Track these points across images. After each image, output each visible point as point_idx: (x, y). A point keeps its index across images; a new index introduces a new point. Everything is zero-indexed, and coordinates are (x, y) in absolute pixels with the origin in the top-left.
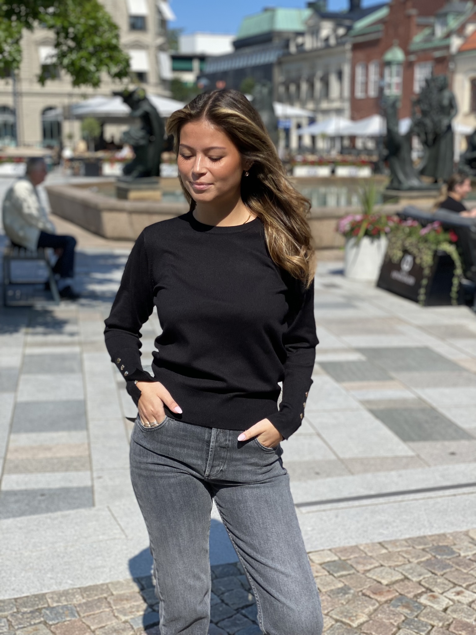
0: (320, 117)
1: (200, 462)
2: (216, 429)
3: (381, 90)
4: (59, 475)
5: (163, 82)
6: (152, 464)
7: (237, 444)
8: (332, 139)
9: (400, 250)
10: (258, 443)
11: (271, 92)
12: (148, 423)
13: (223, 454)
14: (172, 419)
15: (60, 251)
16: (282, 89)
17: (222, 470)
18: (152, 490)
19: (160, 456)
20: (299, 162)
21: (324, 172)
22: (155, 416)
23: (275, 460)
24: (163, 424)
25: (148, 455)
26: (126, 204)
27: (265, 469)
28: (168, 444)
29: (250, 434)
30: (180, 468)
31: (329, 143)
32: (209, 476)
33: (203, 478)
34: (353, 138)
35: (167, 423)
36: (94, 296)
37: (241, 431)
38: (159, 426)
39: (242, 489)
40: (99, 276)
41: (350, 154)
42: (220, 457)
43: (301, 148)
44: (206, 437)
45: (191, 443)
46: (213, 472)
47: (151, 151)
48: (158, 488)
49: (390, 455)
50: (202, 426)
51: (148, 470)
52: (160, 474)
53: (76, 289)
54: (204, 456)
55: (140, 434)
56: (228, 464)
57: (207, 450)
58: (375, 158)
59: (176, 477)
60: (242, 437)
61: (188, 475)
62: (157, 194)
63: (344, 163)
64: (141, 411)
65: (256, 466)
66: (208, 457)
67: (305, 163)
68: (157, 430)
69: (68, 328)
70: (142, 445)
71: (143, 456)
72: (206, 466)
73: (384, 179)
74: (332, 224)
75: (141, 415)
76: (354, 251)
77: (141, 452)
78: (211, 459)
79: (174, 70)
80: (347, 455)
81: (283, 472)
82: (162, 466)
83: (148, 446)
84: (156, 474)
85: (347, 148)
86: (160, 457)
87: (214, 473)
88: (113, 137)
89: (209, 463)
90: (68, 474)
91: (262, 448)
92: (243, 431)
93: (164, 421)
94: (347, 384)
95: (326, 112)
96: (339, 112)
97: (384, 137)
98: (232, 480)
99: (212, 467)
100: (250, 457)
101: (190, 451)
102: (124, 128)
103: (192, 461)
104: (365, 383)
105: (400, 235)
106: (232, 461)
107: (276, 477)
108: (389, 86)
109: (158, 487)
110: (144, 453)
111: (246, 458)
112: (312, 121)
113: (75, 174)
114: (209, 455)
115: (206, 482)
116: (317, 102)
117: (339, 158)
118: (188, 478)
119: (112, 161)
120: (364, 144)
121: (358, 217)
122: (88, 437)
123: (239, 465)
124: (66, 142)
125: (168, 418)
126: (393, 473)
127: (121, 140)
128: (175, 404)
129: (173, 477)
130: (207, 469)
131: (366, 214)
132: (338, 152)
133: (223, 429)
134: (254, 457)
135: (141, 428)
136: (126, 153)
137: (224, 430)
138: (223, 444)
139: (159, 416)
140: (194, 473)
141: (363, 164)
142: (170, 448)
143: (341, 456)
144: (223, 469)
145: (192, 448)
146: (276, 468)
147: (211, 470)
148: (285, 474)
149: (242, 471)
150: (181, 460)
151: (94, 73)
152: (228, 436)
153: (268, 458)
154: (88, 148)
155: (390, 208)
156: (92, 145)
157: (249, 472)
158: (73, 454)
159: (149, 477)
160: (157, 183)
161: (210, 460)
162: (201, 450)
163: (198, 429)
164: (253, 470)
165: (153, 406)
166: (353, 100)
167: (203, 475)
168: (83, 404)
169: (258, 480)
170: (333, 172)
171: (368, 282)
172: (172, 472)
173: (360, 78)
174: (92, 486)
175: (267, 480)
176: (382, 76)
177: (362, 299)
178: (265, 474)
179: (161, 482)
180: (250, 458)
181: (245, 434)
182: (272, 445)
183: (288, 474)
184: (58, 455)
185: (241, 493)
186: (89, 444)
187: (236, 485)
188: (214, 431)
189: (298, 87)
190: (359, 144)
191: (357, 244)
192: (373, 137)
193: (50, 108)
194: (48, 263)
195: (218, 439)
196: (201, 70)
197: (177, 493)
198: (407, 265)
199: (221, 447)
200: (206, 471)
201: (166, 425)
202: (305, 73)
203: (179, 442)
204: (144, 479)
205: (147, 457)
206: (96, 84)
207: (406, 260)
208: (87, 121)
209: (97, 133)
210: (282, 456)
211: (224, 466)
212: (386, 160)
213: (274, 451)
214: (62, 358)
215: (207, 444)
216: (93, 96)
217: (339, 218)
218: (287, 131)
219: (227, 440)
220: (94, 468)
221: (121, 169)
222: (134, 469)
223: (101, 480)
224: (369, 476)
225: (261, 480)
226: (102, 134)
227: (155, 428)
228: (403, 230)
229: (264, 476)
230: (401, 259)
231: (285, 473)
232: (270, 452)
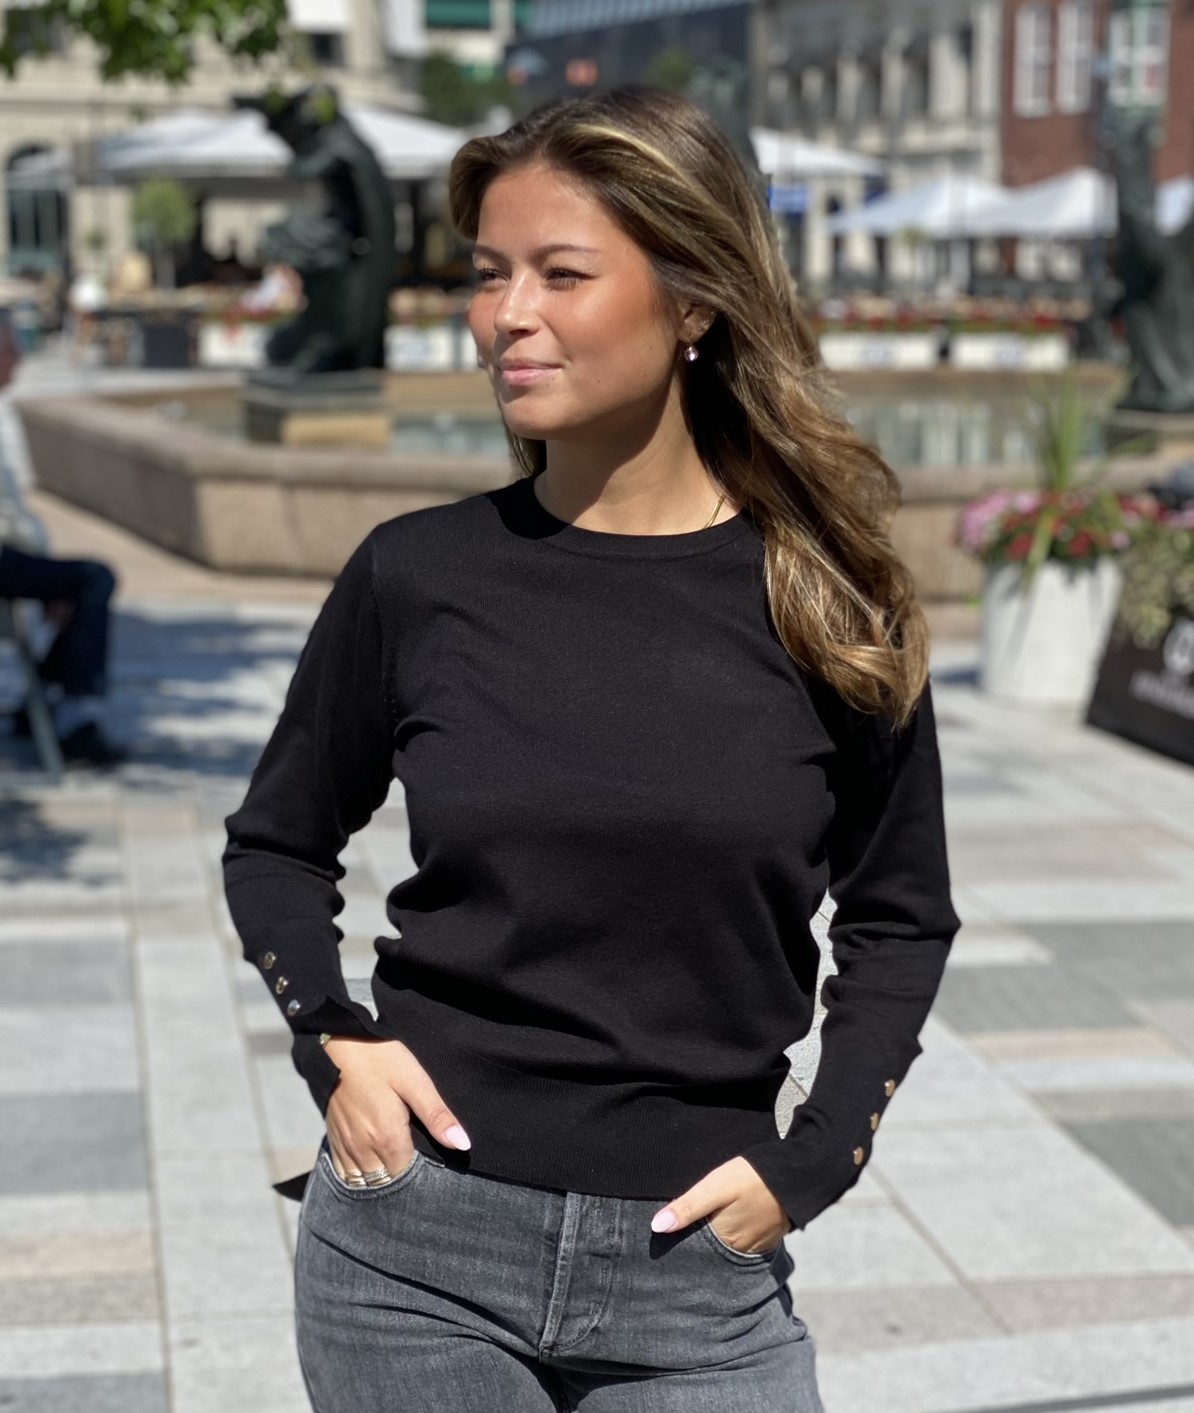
0: (901, 177)
1: (524, 1303)
2: (580, 1196)
3: (1099, 88)
4: (58, 1336)
5: (396, 63)
6: (369, 1306)
7: (647, 1244)
8: (942, 246)
9: (1160, 606)
10: (713, 1240)
11: (744, 98)
12: (358, 1173)
13: (602, 1277)
14: (436, 1164)
15: (63, 609)
16: (778, 88)
17: (595, 1329)
18: (366, 1393)
19: (393, 1281)
20: (834, 321)
21: (915, 352)
22: (381, 1151)
23: (767, 1295)
24: (409, 1178)
25: (354, 1277)
26: (277, 459)
27: (735, 1325)
28: (421, 1242)
29: (690, 1209)
30: (460, 1319)
31: (931, 257)
32: (553, 1347)
33: (535, 1354)
34: (1007, 245)
35: (420, 1176)
36: (173, 756)
37: (660, 1203)
38: (393, 1184)
39: (663, 1387)
40: (191, 690)
41: (997, 294)
42: (592, 1287)
43: (841, 279)
44: (546, 1221)
45: (497, 1240)
46: (567, 1336)
47: (357, 287)
48: (385, 1386)
49: (1127, 1268)
50: (535, 1187)
51: (354, 1326)
52: (392, 1341)
53: (115, 732)
54: (540, 1282)
55: (328, 1207)
56: (616, 1310)
57: (550, 1262)
58: (1079, 309)
59: (447, 1351)
60: (665, 1220)
61: (485, 1344)
62: (373, 426)
63: (980, 325)
64: (337, 1133)
65: (707, 1315)
66: (552, 1285)
67: (854, 324)
68: (386, 1196)
69: (86, 860)
70: (336, 1244)
71: (338, 1282)
72: (546, 1317)
73: (1110, 376)
74: (944, 519)
75: (336, 1143)
76: (1014, 607)
77: (334, 1267)
78: (563, 1295)
79: (432, 24)
80: (989, 1271)
81: (794, 1330)
82: (400, 1313)
83: (357, 1249)
84: (382, 1340)
85: (992, 277)
86: (395, 1283)
87: (570, 1339)
88: (233, 243)
89: (556, 1306)
90: (86, 1330)
91: (727, 1255)
92: (665, 1203)
93: (411, 1169)
94: (987, 1041)
95: (921, 160)
96: (963, 158)
97: (1110, 241)
98: (630, 1362)
99: (565, 1318)
100: (687, 1285)
101: (492, 1268)
102: (271, 213)
103: (498, 1299)
104: (1046, 1038)
105: (1162, 556)
106: (630, 1301)
107: (773, 1347)
108: (1126, 74)
109: (388, 1383)
110: (343, 1271)
111: (676, 1290)
112: (876, 189)
113: (113, 362)
114: (556, 1279)
115: (543, 1364)
116: (893, 127)
117: (963, 308)
118: (484, 1354)
119: (232, 319)
120: (1044, 261)
121: (1026, 501)
122: (154, 1211)
123: (651, 1313)
124: (85, 259)
125: (424, 1160)
126: (1140, 1329)
127: (259, 251)
128: (450, 1117)
129: (437, 1350)
130: (548, 1324)
131: (1050, 488)
132: (961, 290)
133: (602, 1196)
134: (700, 1286)
135: (332, 1187)
136: (278, 291)
137: (604, 1199)
138: (602, 1247)
139: (393, 1153)
140: (506, 1336)
141: (1039, 327)
142: (430, 1255)
143: (972, 1273)
144: (600, 1325)
145: (500, 1255)
146: (771, 1319)
147: (560, 1328)
148: (802, 1339)
149: (663, 1331)
150: (464, 1294)
151: (171, 38)
152: (617, 1220)
153: (745, 1288)
154: (155, 279)
155: (1130, 470)
156: (168, 269)
157: (685, 1333)
158: (105, 1267)
159: (358, 1349)
160: (376, 389)
161: (558, 1294)
162: (528, 1262)
163: (521, 1197)
164: (697, 1328)
165: (375, 1122)
166: (1010, 123)
167: (535, 1342)
168: (135, 1104)
169: (713, 1361)
170: (944, 352)
171: (1058, 710)
172: (433, 1333)
173: (1030, 50)
174: (167, 1372)
175: (744, 1360)
176: (1101, 42)
177: (1039, 764)
178: (735, 1341)
179: (398, 1365)
180: (689, 1290)
181: (673, 1210)
182: (759, 1243)
183: (809, 1337)
184: (56, 1270)
185: (658, 1401)
186: (156, 1235)
187: (642, 1374)
188: (572, 1203)
189: (832, 81)
190: (1028, 262)
191: (1023, 587)
192: (1071, 242)
193: (32, 150)
194: (24, 648)
195: (586, 1229)
196: (519, 27)
197: (447, 1400)
198: (1182, 654)
199: (595, 1255)
200: (546, 1330)
201: (418, 1181)
202: (855, 34)
203: (457, 1236)
204: (342, 1354)
205: (352, 1285)
206: (178, 73)
207: (1181, 640)
208: (152, 191)
209: (182, 228)
210: (793, 1282)
211: (602, 1316)
212: (1115, 313)
213: (767, 1265)
214: (70, 954)
215: (550, 1243)
216: (170, 109)
217: (966, 502)
218: (796, 222)
219: (613, 1232)
220: (173, 1312)
221: (262, 345)
222: (308, 1321)
223: (194, 1351)
224: (1062, 1338)
225: (725, 1359)
226: (199, 231)
227: (379, 1189)
228: (1171, 540)
229: (732, 1348)
230: (1165, 636)
231: (801, 1335)
232: (751, 1268)
